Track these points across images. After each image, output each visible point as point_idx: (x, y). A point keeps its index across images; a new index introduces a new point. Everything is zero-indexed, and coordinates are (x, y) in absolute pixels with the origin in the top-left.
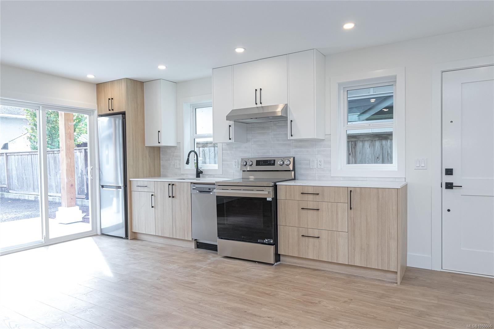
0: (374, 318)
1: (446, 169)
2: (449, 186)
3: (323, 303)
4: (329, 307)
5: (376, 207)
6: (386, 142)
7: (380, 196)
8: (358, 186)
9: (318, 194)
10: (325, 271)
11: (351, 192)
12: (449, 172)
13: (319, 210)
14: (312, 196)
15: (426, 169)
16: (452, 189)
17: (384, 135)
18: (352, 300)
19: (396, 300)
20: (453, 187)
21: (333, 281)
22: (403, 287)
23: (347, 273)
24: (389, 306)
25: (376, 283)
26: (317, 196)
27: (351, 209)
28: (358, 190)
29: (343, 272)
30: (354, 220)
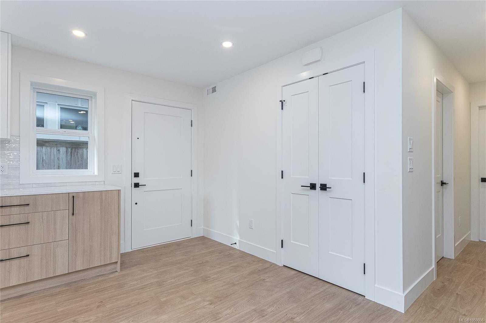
0: (138, 304)
1: (135, 173)
2: (137, 185)
3: (79, 320)
4: (92, 319)
5: (100, 209)
6: (40, 148)
7: (103, 199)
8: (82, 191)
9: (29, 205)
10: (34, 292)
11: (73, 198)
12: (137, 175)
13: (30, 223)
14: (18, 208)
15: (121, 173)
16: (139, 187)
17: (40, 142)
18: (101, 302)
19: (134, 283)
20: (140, 186)
21: (60, 296)
22: (124, 272)
23: (64, 283)
24: (136, 290)
25: (100, 279)
26: (26, 208)
27: (73, 214)
28: (81, 195)
29: (59, 284)
30: (76, 225)
